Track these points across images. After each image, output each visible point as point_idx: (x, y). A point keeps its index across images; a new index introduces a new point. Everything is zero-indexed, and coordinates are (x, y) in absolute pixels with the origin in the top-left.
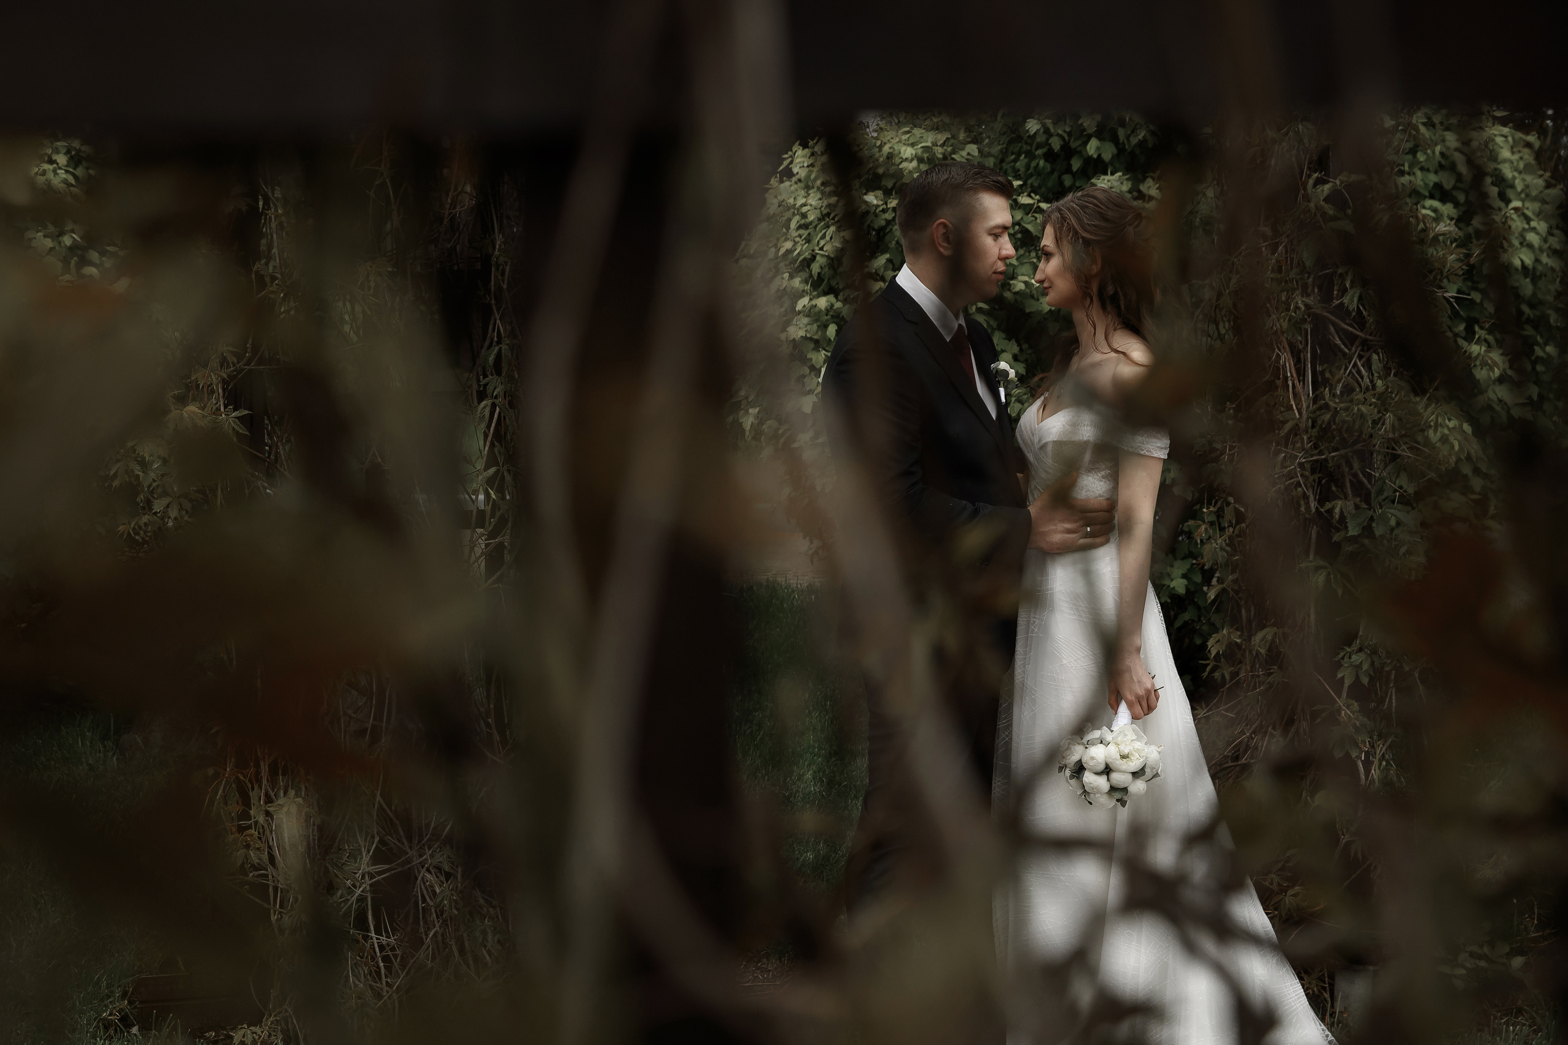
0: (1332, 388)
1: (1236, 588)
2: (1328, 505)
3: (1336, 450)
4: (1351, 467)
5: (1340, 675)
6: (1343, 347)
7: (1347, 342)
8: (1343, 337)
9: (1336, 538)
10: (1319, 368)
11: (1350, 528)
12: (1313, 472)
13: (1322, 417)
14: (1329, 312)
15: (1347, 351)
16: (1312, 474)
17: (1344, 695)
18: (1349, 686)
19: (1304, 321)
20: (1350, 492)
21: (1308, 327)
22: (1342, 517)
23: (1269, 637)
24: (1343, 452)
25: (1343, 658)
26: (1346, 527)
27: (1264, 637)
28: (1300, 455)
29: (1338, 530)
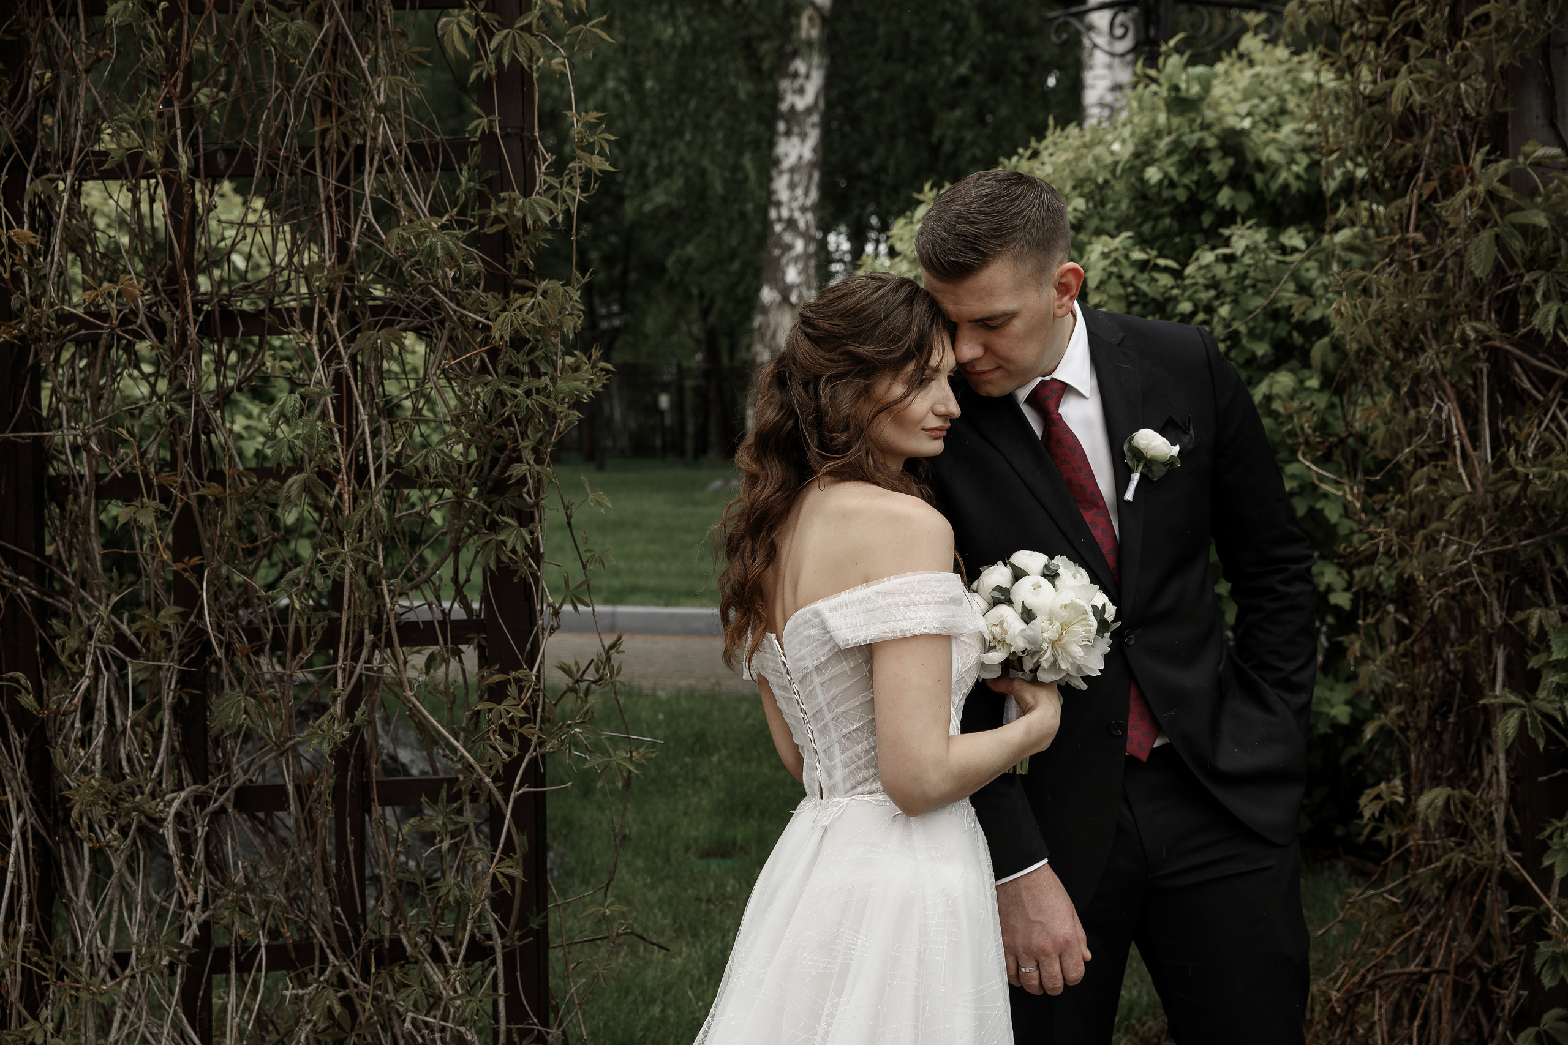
0: (1520, 446)
1: (1402, 724)
2: (1520, 616)
3: (1529, 536)
4: (1553, 562)
5: (1547, 862)
6: (1534, 392)
7: (1541, 386)
8: (1535, 379)
9: (1534, 663)
10: (1502, 425)
11: (1554, 648)
12: (1496, 568)
13: (1507, 490)
14: (1513, 345)
15: (1540, 397)
16: (1495, 571)
17: (1556, 889)
18: (1562, 880)
19: (1476, 357)
20: (1553, 597)
21: (1485, 367)
22: (1543, 633)
23: (1440, 803)
24: (1539, 538)
25: (1550, 837)
26: (1549, 647)
27: (1433, 801)
28: (1475, 545)
29: (1537, 651)
